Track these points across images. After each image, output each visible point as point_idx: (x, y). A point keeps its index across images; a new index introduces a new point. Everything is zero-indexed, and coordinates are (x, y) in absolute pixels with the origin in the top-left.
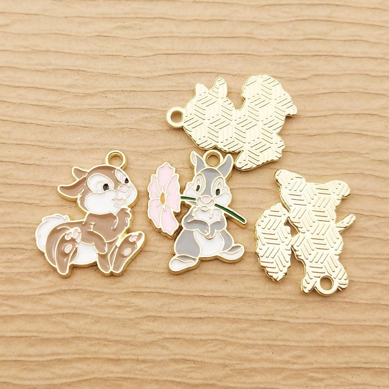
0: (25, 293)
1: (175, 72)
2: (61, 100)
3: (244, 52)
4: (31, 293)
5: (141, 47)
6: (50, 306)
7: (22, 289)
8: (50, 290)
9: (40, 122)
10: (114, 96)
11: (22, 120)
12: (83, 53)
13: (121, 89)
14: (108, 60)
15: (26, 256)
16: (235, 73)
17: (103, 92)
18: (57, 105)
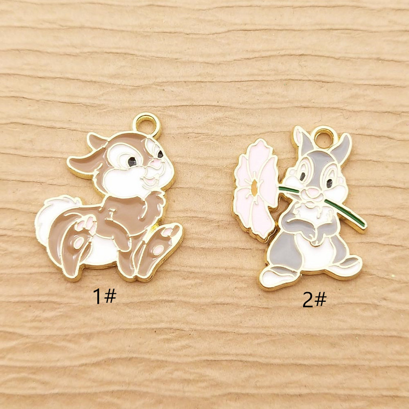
0: (59, 364)
1: (257, 55)
2: (102, 95)
3: (350, 27)
4: (67, 363)
5: (209, 21)
6: (94, 381)
7: (56, 358)
8: (95, 360)
9: (74, 127)
10: (174, 89)
11: (49, 124)
12: (129, 29)
13: (183, 79)
14: (164, 39)
15: (60, 312)
16: (337, 56)
17: (159, 84)
18: (97, 102)
